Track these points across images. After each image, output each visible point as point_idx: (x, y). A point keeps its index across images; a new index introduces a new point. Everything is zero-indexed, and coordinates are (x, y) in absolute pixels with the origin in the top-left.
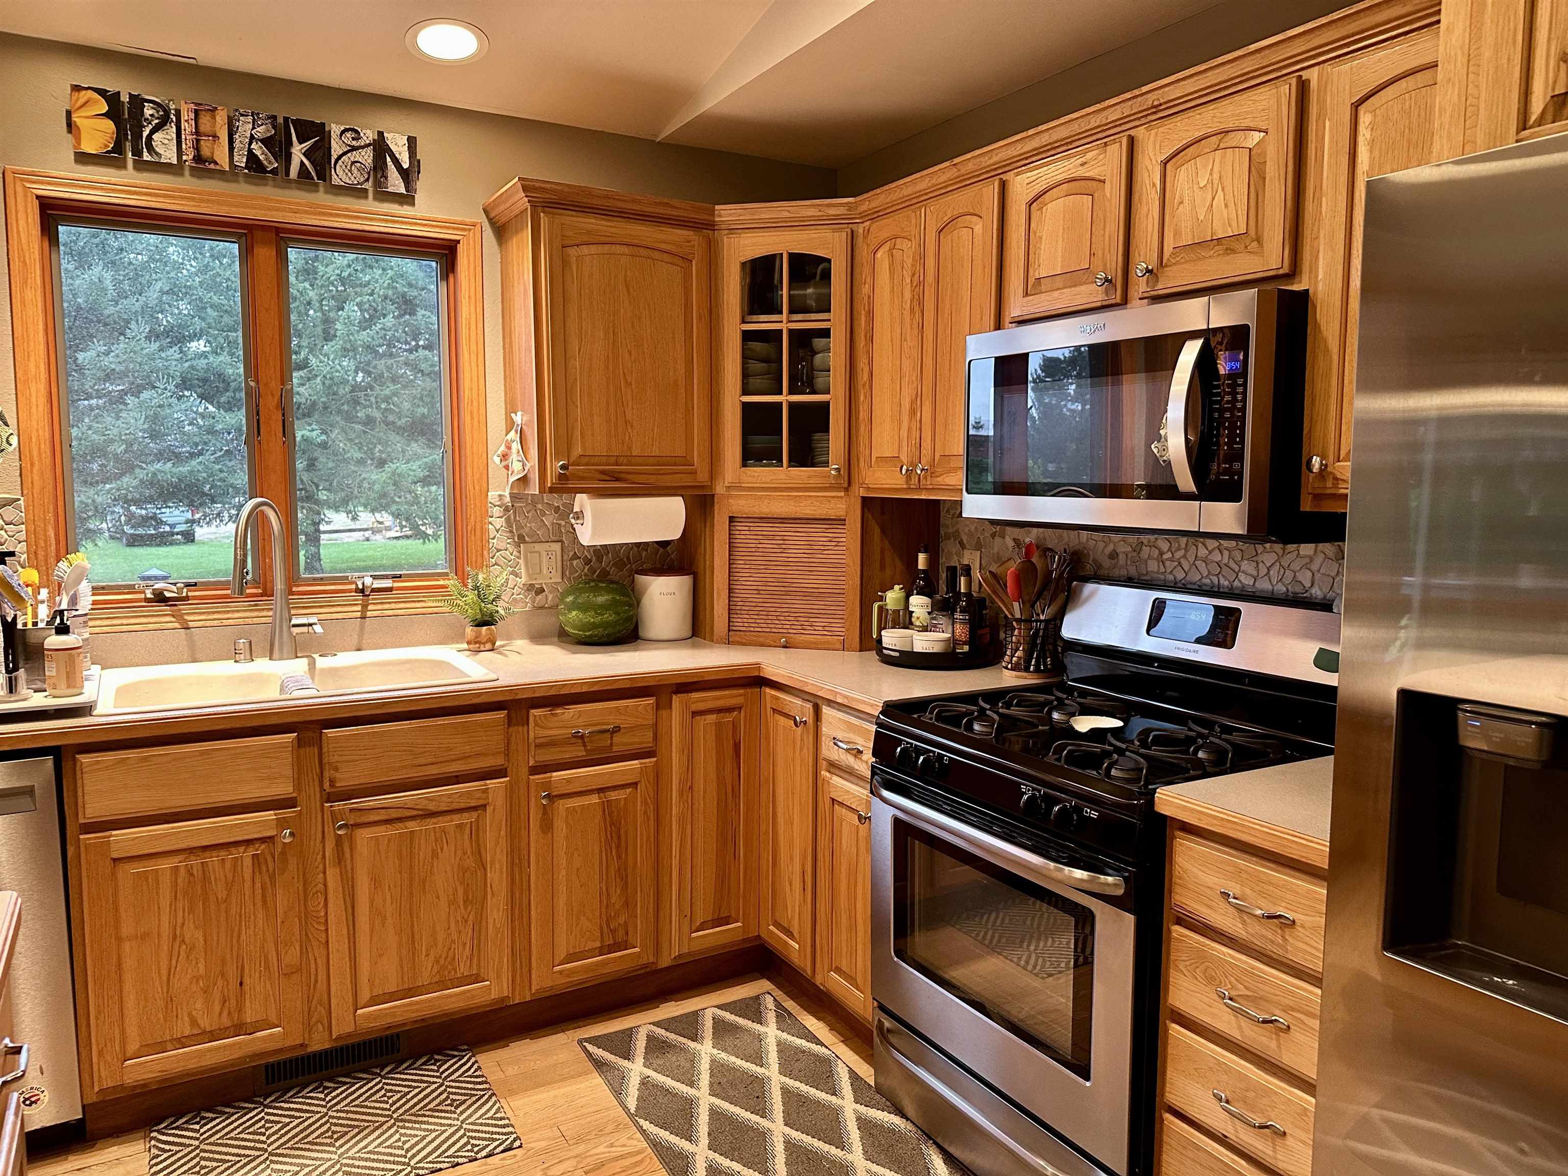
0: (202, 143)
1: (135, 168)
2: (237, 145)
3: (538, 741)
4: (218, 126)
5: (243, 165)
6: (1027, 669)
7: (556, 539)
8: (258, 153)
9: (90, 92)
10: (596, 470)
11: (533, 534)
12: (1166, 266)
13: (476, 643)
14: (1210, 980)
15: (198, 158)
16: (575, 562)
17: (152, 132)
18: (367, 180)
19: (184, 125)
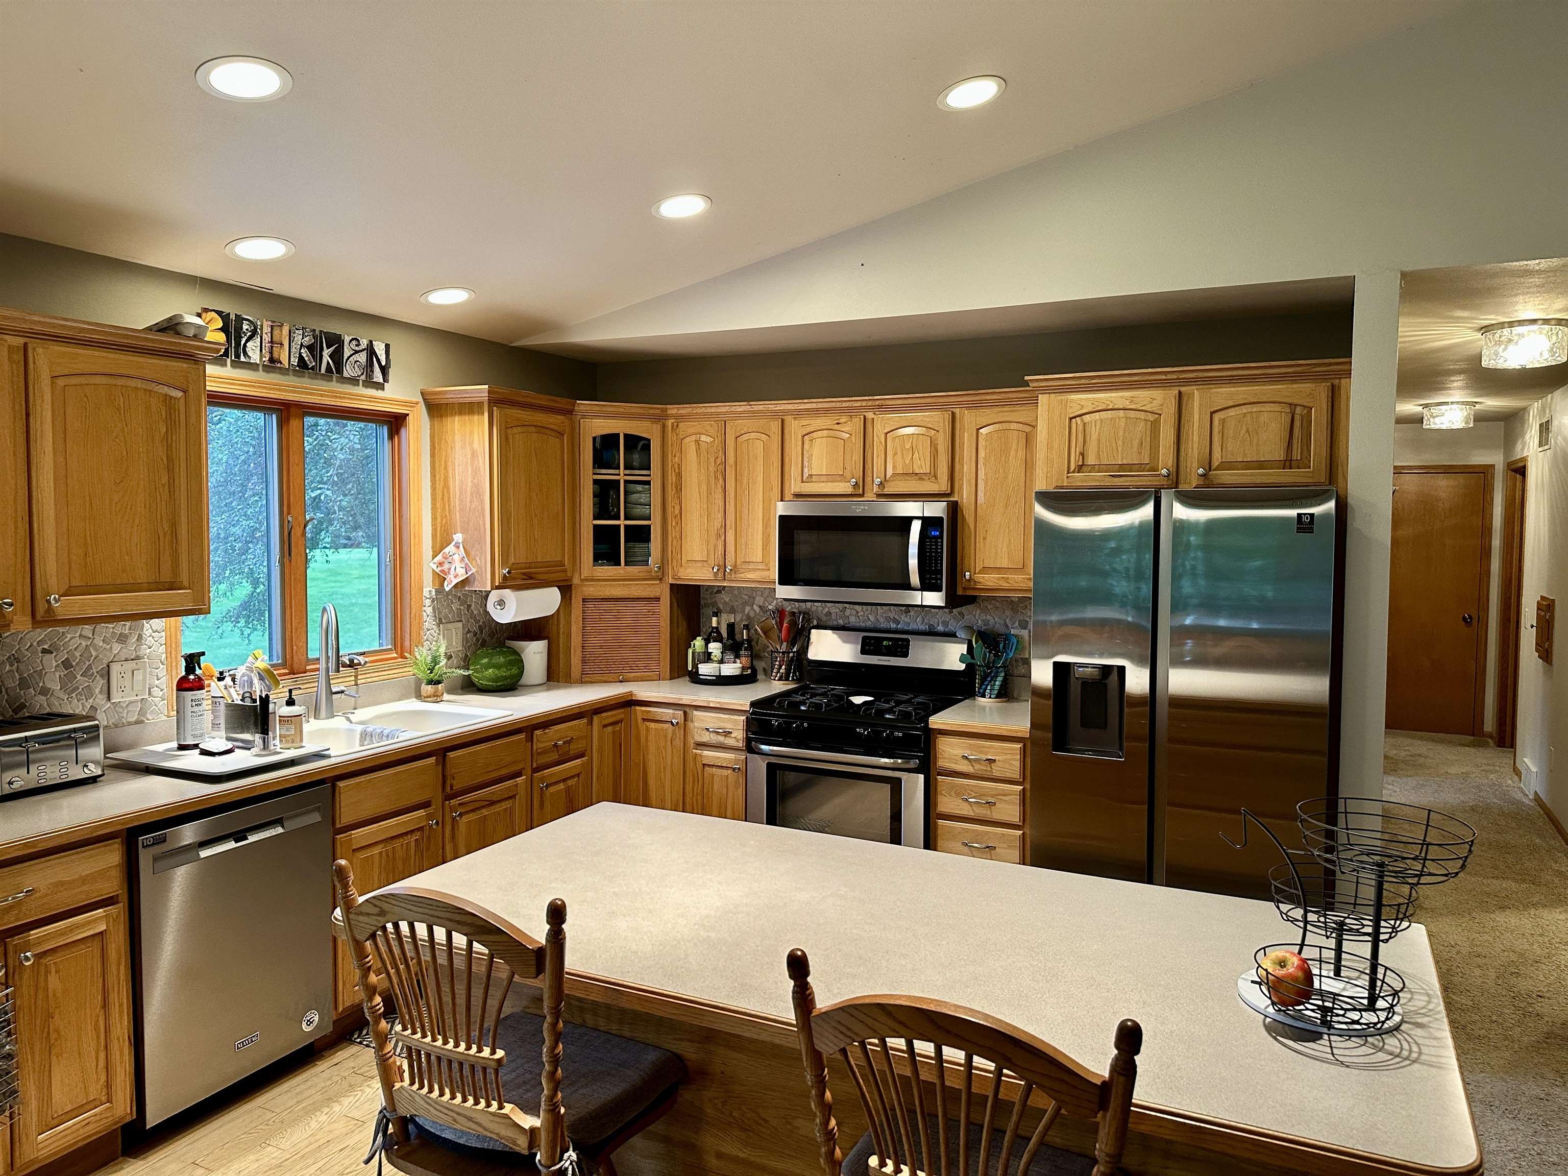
0: (274, 348)
1: (231, 366)
2: (293, 350)
3: (538, 751)
4: (283, 337)
5: (296, 364)
6: (787, 679)
7: (458, 619)
8: (304, 355)
9: (213, 312)
10: (521, 573)
11: (446, 617)
12: (888, 481)
13: (434, 696)
14: (958, 795)
15: (272, 360)
16: (468, 635)
17: (247, 341)
18: (362, 374)
19: (264, 336)
